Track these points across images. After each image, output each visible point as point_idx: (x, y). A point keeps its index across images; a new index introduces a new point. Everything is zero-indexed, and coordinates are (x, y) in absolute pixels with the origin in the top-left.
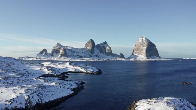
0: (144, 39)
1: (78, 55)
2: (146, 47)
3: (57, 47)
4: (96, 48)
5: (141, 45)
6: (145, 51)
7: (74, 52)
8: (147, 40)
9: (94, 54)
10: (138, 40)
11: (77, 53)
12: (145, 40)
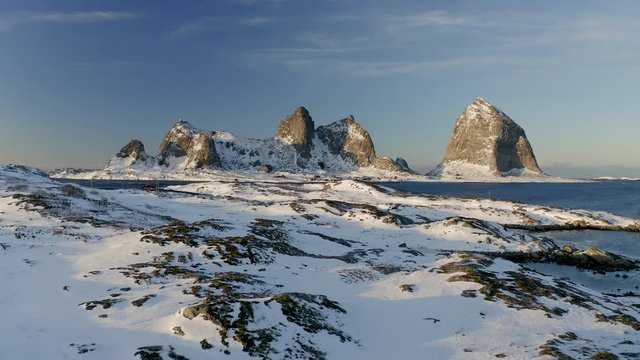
0: (485, 108)
1: (257, 163)
2: (493, 138)
3: (180, 135)
4: (317, 136)
5: (477, 128)
6: (491, 151)
7: (242, 153)
8: (496, 111)
9: (314, 161)
10: (464, 113)
11: (251, 154)
12: (489, 111)
